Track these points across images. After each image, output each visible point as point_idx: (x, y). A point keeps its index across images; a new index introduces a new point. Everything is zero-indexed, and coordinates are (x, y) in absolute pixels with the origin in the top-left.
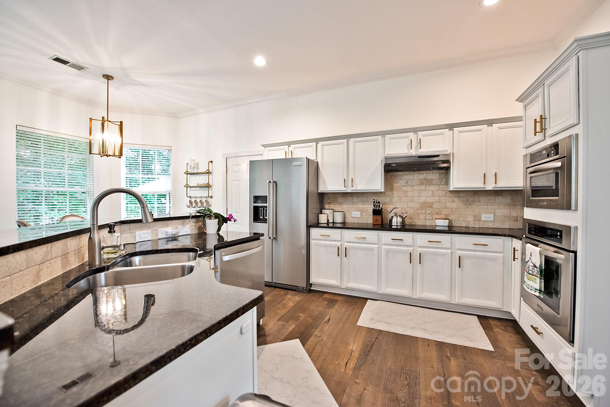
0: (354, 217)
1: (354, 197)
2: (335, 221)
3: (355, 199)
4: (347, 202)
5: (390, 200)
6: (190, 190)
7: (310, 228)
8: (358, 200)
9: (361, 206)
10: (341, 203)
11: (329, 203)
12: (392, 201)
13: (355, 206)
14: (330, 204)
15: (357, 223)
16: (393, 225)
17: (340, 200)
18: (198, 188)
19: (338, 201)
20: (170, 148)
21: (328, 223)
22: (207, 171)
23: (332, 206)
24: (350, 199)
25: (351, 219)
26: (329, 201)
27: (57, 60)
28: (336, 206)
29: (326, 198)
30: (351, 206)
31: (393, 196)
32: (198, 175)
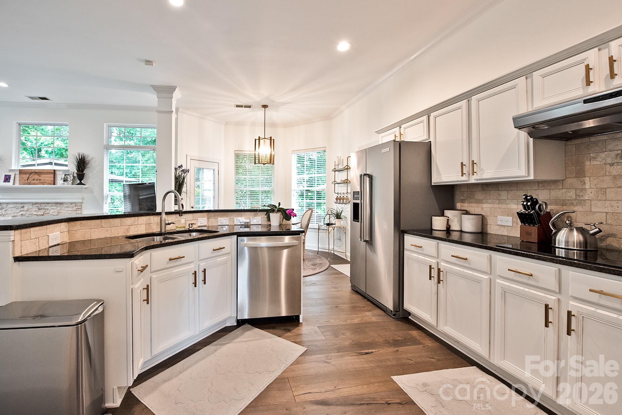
0: (501, 226)
1: (501, 190)
2: (463, 230)
3: (504, 194)
4: (490, 199)
5: (576, 195)
6: (338, 186)
7: (405, 234)
8: (509, 196)
9: (514, 206)
10: (479, 202)
11: (463, 201)
12: (581, 198)
13: (504, 206)
14: (464, 203)
15: (507, 236)
16: (557, 246)
17: (479, 195)
18: (343, 184)
19: (476, 197)
20: (324, 149)
21: (448, 230)
22: (345, 167)
23: (466, 206)
24: (494, 193)
25: (497, 227)
26: (462, 198)
27: (237, 106)
28: (474, 205)
29: (457, 193)
30: (496, 206)
31: (583, 187)
32: (343, 171)
